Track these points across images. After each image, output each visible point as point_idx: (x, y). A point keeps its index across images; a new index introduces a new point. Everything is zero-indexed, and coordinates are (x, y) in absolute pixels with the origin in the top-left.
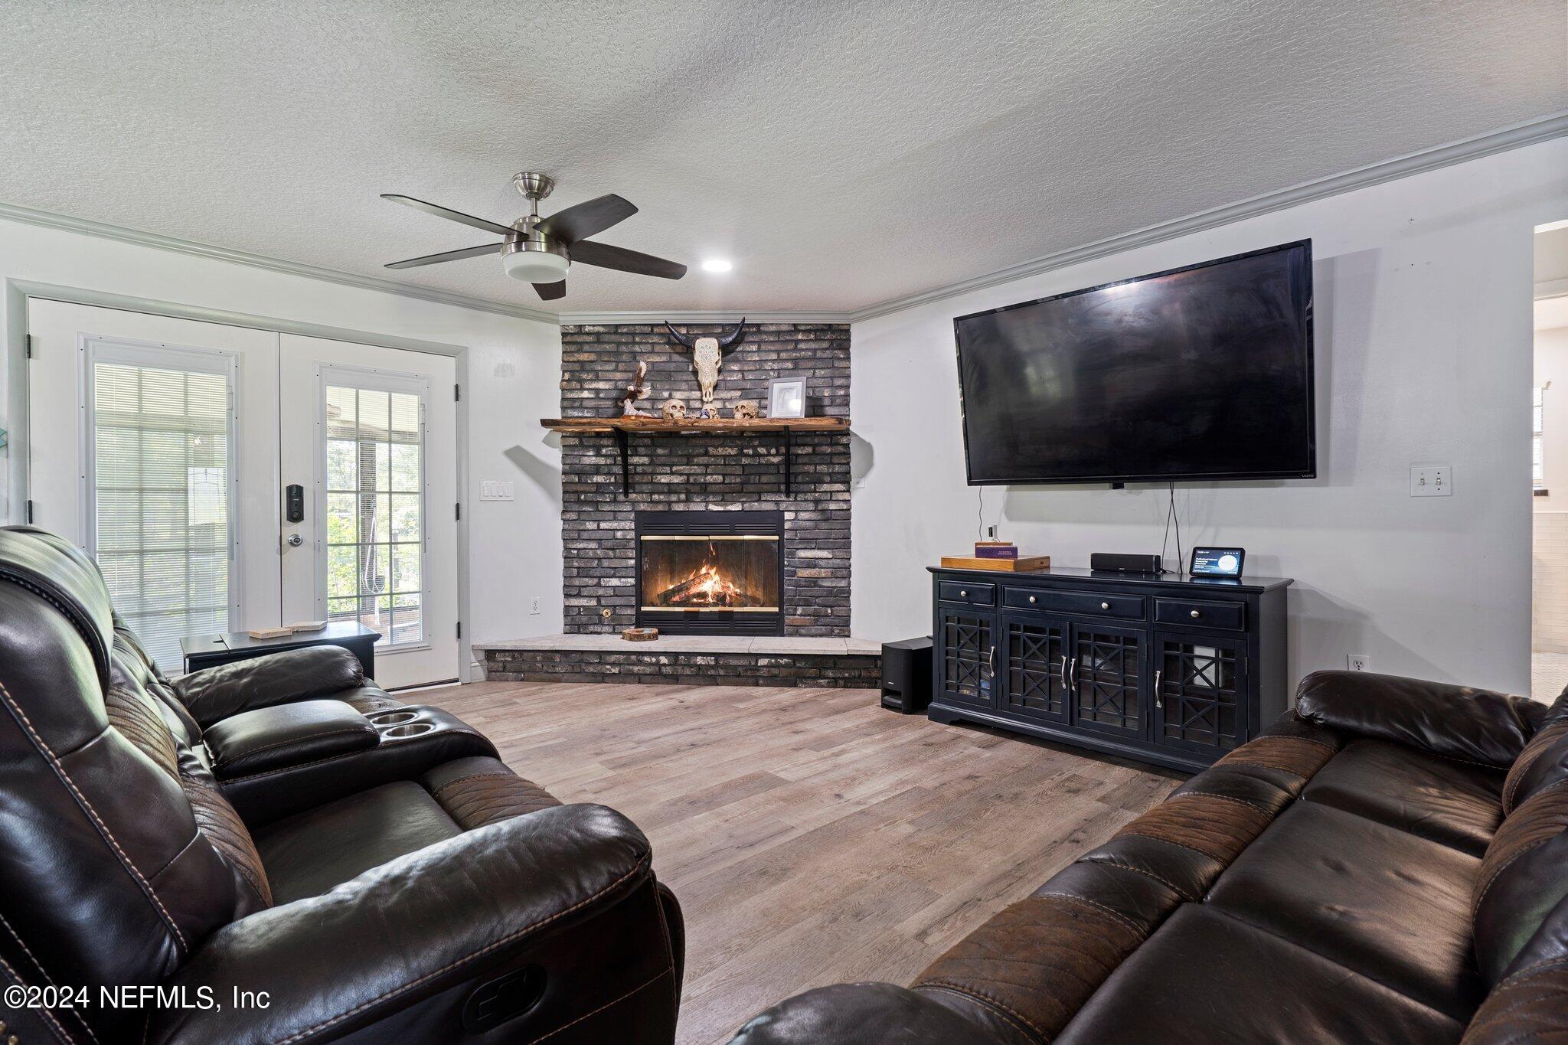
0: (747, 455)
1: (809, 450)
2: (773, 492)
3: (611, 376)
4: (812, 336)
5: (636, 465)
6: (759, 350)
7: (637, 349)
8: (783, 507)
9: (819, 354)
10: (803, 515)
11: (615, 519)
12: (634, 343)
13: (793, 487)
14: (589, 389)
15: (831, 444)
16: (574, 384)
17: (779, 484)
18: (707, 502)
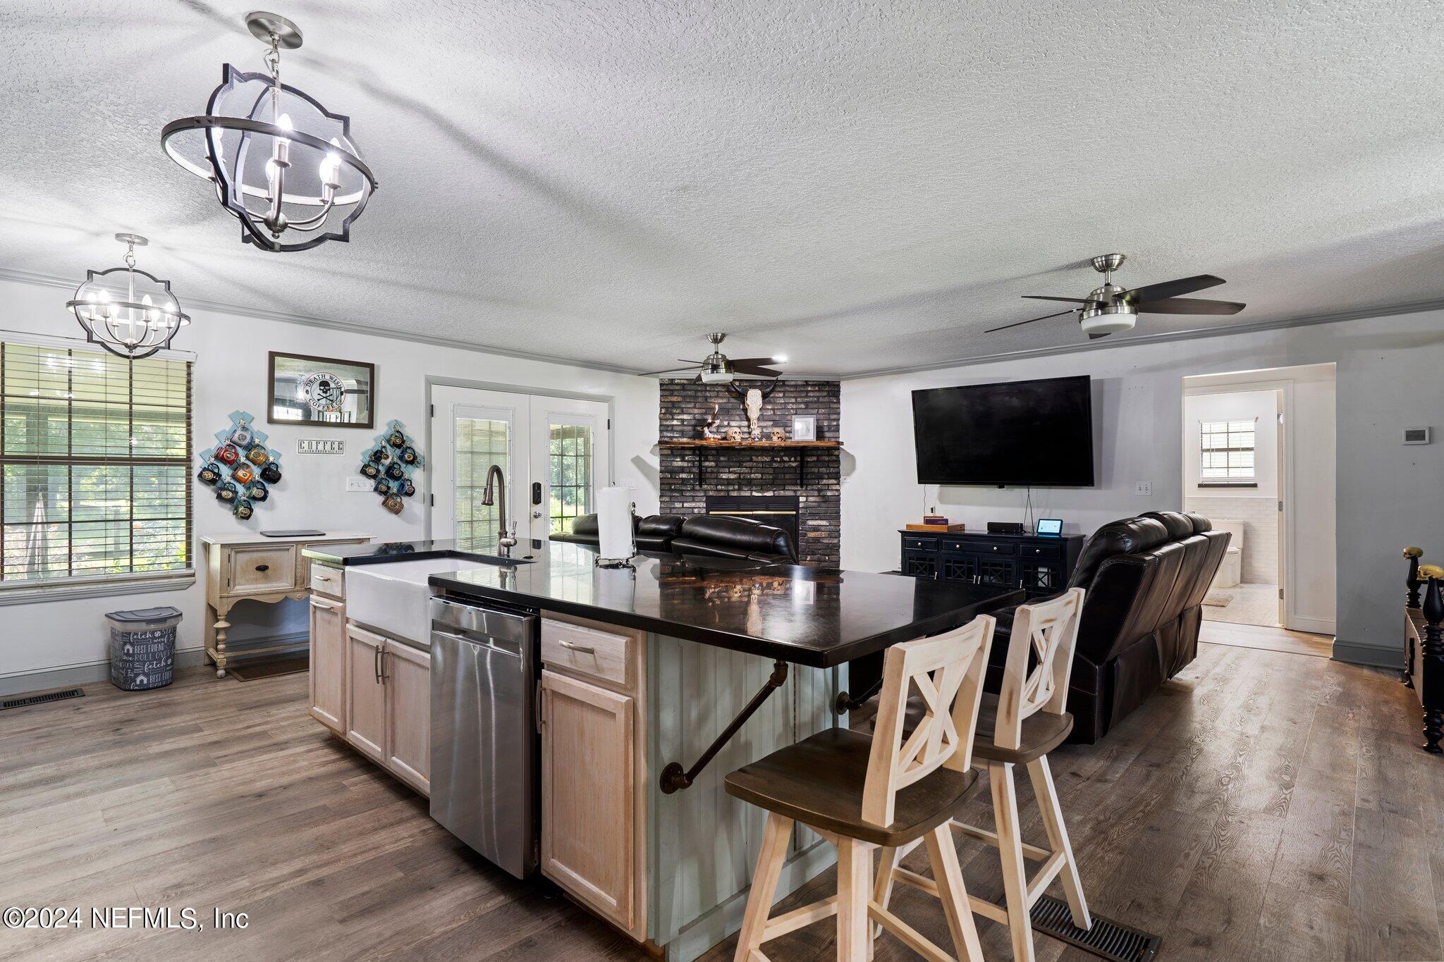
0: (776, 462)
1: (815, 458)
2: (793, 485)
3: (691, 411)
4: (817, 388)
5: (707, 467)
6: (784, 397)
7: (708, 394)
8: (799, 493)
9: (821, 399)
10: (811, 499)
11: (693, 501)
12: (706, 391)
13: (805, 481)
14: (677, 419)
15: (829, 455)
16: (668, 416)
17: (796, 479)
18: (752, 491)
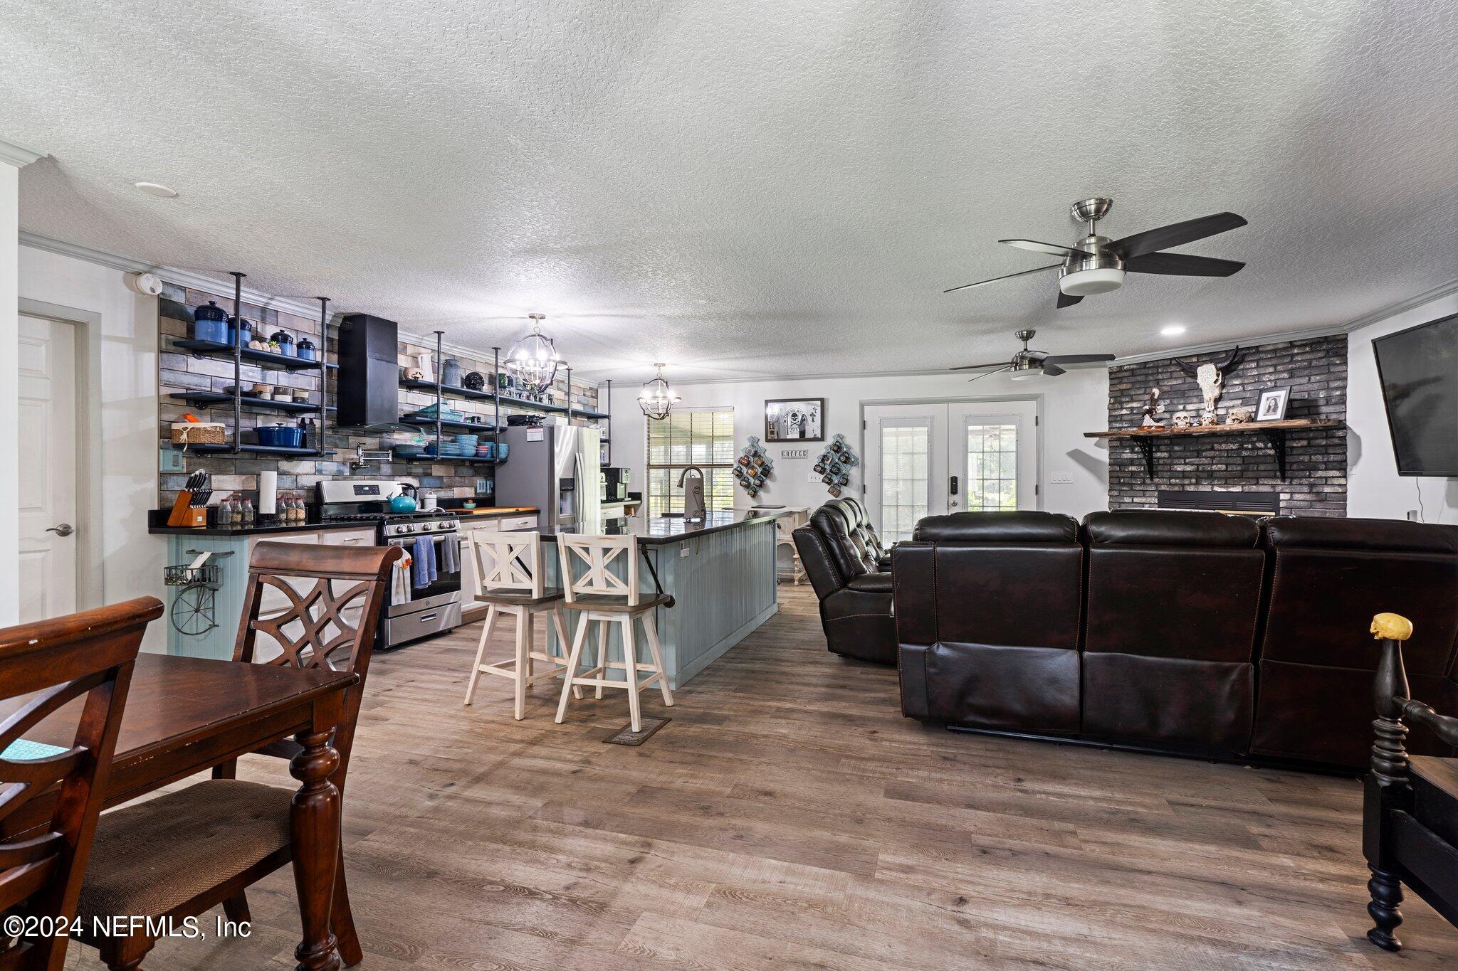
0: (1247, 449)
1: (1304, 443)
2: (1270, 478)
3: (1141, 397)
4: (1308, 349)
5: (1159, 459)
6: (1258, 366)
7: (1160, 377)
8: (1278, 489)
9: (1314, 363)
10: (1297, 496)
11: (1144, 496)
12: (1158, 373)
13: (1288, 474)
14: (1126, 408)
15: (1327, 438)
16: (1117, 406)
17: (1276, 471)
18: (1213, 485)
